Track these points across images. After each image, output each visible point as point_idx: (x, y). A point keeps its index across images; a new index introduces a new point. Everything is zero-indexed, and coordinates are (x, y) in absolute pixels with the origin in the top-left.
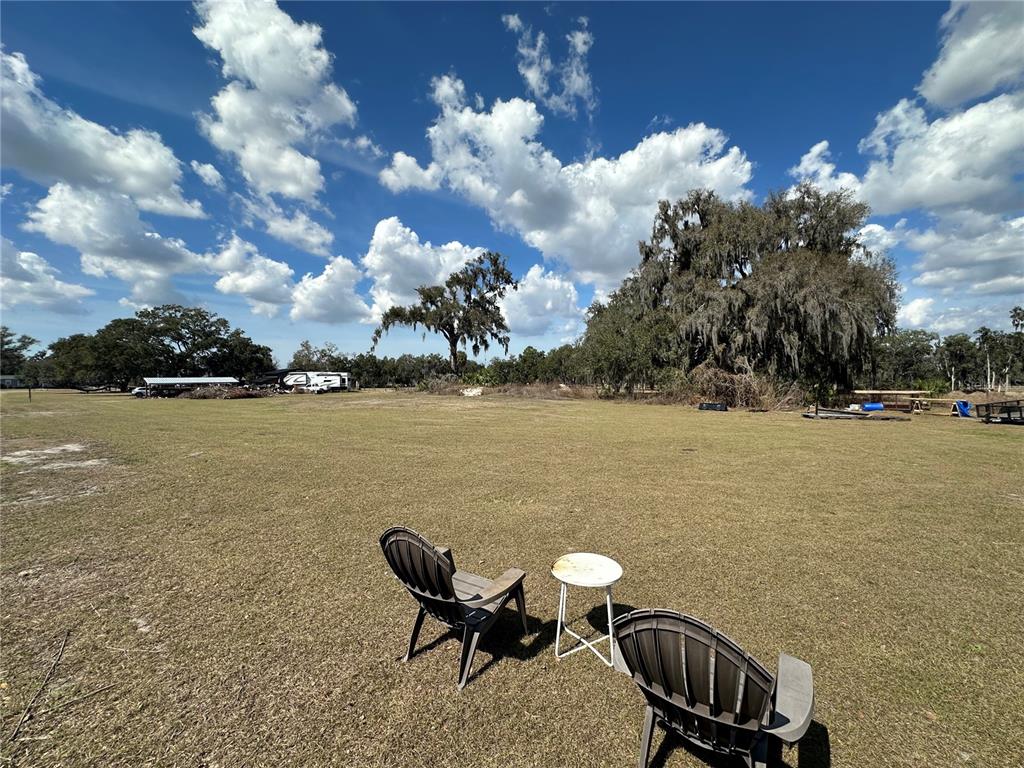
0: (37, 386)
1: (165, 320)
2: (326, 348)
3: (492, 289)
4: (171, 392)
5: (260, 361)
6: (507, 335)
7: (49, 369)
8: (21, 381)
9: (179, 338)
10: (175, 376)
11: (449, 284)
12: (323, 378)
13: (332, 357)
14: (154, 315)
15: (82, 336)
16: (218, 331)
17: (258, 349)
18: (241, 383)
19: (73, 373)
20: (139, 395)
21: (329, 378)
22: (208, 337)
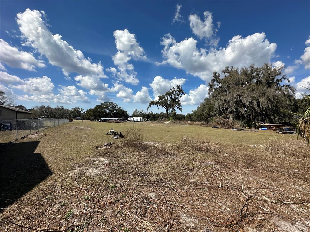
0: (83, 119)
1: (106, 105)
2: (141, 111)
3: (178, 95)
4: (105, 121)
5: (124, 114)
6: (181, 107)
7: (85, 116)
8: (81, 118)
9: (108, 109)
10: (107, 118)
11: (166, 95)
12: (136, 119)
13: (142, 113)
14: (104, 104)
15: (91, 109)
16: (116, 107)
17: (124, 111)
18: (119, 119)
19: (89, 117)
20: (100, 122)
21: (138, 119)
22: (114, 109)
